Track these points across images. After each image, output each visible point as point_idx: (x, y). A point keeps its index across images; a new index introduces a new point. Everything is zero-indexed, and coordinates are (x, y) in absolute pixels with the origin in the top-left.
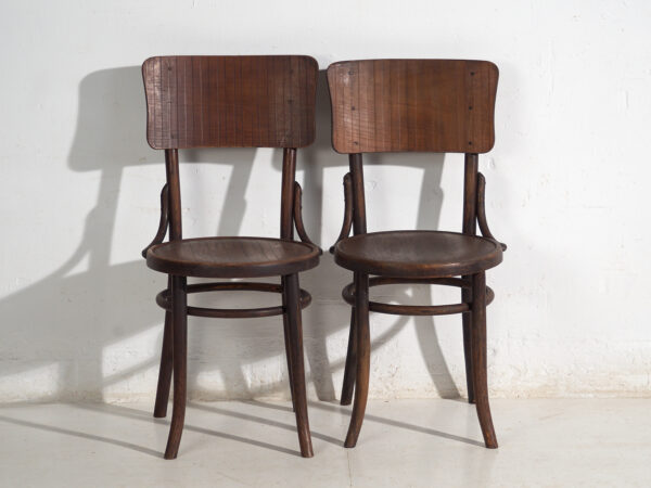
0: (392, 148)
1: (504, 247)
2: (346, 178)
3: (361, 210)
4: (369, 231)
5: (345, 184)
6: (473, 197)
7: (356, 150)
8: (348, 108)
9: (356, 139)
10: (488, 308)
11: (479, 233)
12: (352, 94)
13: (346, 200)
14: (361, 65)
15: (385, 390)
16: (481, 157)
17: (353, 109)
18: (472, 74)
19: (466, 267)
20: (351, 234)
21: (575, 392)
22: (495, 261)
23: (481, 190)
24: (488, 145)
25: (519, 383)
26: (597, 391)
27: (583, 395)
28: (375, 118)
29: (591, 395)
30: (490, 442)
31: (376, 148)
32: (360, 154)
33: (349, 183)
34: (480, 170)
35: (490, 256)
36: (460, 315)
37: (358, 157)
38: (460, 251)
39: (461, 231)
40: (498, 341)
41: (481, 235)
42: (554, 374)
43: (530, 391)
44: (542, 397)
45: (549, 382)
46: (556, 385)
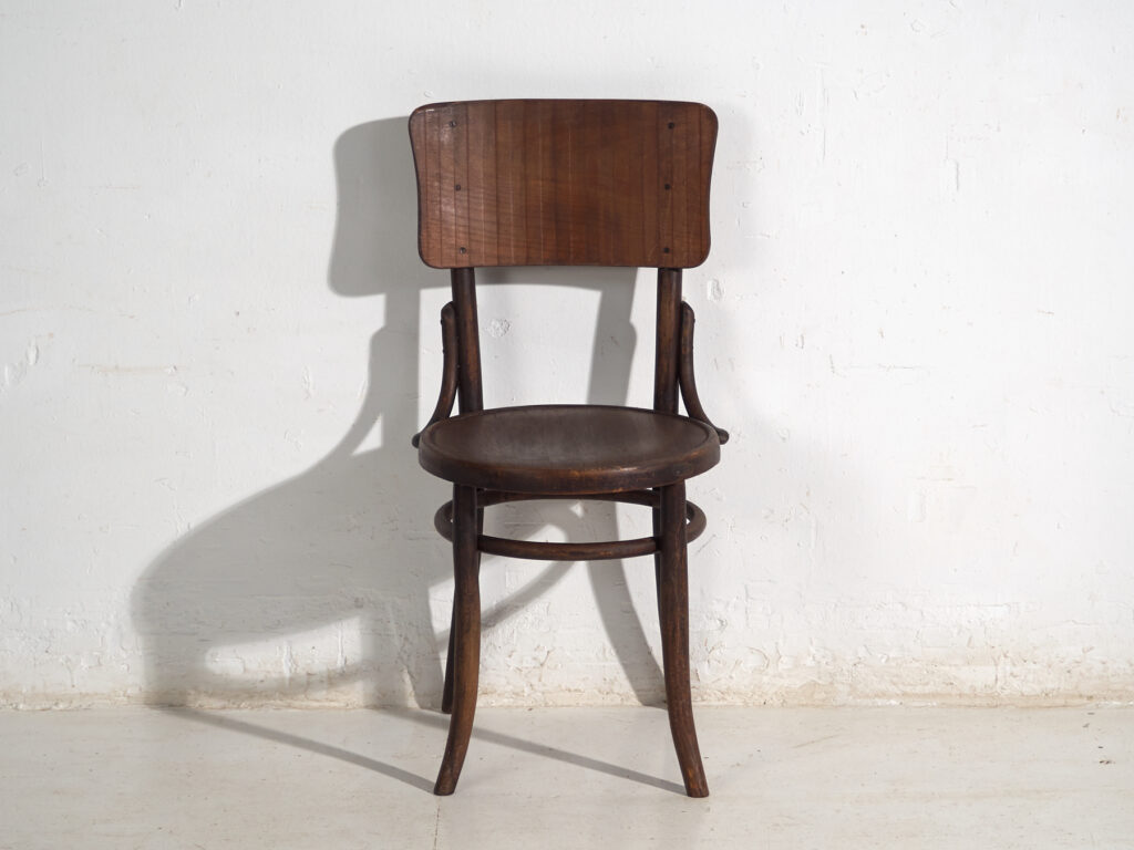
0: (528, 258)
1: (723, 436)
2: (445, 312)
3: (472, 369)
4: (486, 407)
5: (444, 322)
6: (673, 346)
7: (464, 261)
8: (448, 186)
9: (463, 243)
11: (682, 411)
12: (456, 161)
13: (446, 351)
14: (470, 108)
15: (527, 690)
16: (686, 274)
17: (458, 188)
18: (671, 126)
20: (455, 412)
21: (867, 696)
23: (686, 332)
24: (699, 254)
25: (765, 679)
26: (905, 694)
27: (879, 702)
28: (497, 203)
29: (893, 702)
30: (695, 786)
31: (499, 257)
32: (471, 270)
33: (451, 321)
34: (685, 297)
35: (695, 453)
37: (466, 274)
38: (647, 445)
39: (650, 406)
40: (728, 604)
41: (686, 414)
42: (827, 663)
43: (787, 692)
44: (806, 705)
45: (820, 678)
46: (831, 683)
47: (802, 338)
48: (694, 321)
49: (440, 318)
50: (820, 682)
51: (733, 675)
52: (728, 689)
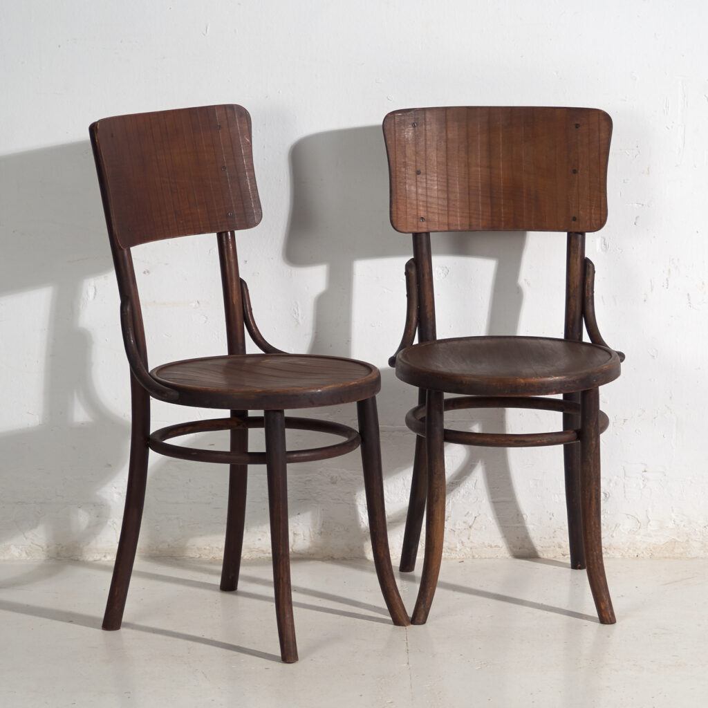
0: (470, 225)
1: (622, 356)
2: (408, 266)
3: (428, 309)
4: (439, 337)
5: (407, 274)
6: (579, 291)
7: (423, 227)
8: (411, 171)
9: (422, 214)
10: (602, 436)
11: (586, 338)
12: (416, 153)
13: (409, 296)
14: (428, 115)
15: (459, 546)
16: (589, 237)
17: (418, 173)
18: (577, 126)
19: (574, 382)
20: (416, 342)
22: (611, 374)
23: (589, 280)
24: (598, 221)
25: (638, 538)
28: (447, 188)
30: (606, 616)
31: (448, 225)
32: (428, 234)
33: (413, 272)
34: (587, 255)
36: (561, 446)
37: (424, 236)
38: (563, 362)
39: (562, 337)
40: (610, 480)
41: (590, 342)
42: (684, 526)
43: (654, 548)
44: (669, 557)
45: (678, 537)
46: (688, 541)
47: (667, 280)
48: (594, 272)
49: (404, 271)
50: (679, 540)
51: (614, 535)
52: (610, 545)
